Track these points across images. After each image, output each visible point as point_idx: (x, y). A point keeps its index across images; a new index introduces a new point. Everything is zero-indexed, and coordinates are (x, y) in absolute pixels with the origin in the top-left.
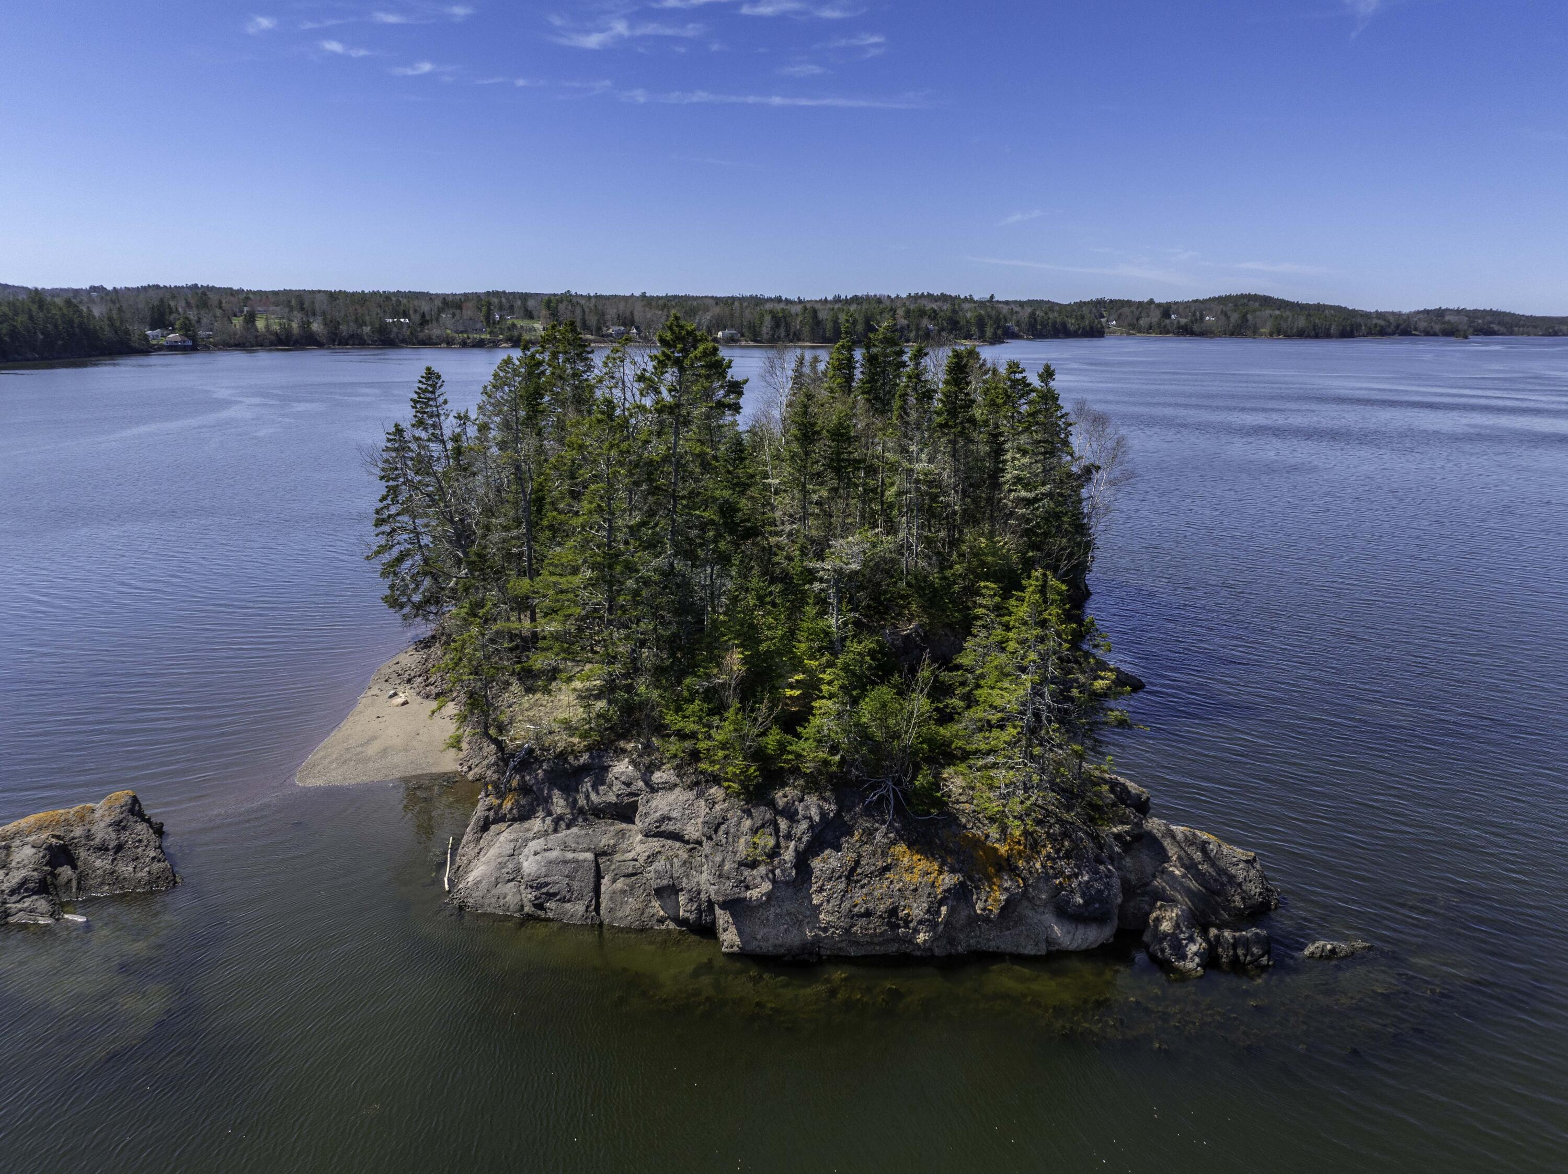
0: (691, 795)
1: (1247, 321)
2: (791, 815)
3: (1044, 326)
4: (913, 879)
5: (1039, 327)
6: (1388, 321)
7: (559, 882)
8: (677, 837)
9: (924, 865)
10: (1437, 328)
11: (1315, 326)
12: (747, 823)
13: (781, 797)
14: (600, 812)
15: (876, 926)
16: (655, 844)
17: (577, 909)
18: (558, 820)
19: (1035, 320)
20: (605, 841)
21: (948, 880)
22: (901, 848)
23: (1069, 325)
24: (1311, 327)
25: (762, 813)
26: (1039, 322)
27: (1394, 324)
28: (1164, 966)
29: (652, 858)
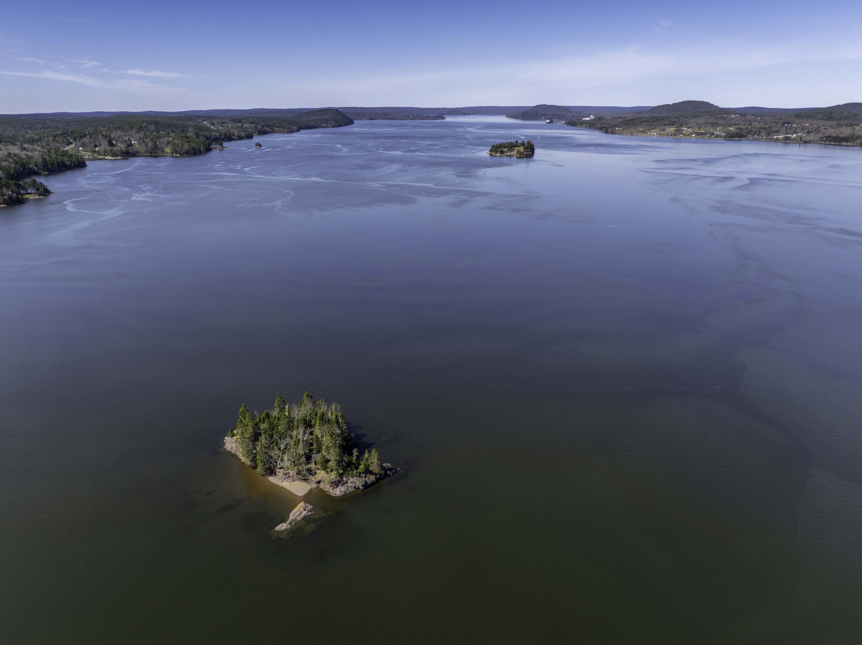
0: (353, 479)
1: (157, 146)
2: (362, 476)
3: (52, 164)
4: (372, 477)
5: (50, 166)
6: (220, 133)
7: (346, 490)
8: (353, 482)
9: (372, 476)
10: (243, 134)
11: (193, 148)
12: (360, 479)
13: (361, 475)
14: (345, 483)
15: (372, 482)
16: (352, 484)
17: (348, 492)
18: (342, 486)
19: (46, 162)
20: (347, 485)
21: (375, 476)
22: (370, 475)
23: (66, 162)
24: (192, 149)
25: (361, 477)
26: (49, 163)
27: (223, 134)
28: (390, 476)
29: (352, 485)
